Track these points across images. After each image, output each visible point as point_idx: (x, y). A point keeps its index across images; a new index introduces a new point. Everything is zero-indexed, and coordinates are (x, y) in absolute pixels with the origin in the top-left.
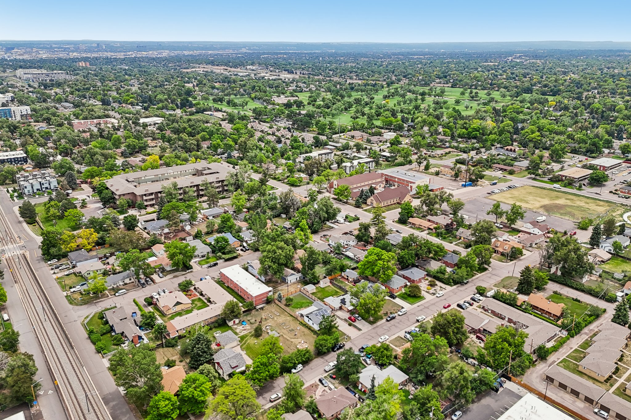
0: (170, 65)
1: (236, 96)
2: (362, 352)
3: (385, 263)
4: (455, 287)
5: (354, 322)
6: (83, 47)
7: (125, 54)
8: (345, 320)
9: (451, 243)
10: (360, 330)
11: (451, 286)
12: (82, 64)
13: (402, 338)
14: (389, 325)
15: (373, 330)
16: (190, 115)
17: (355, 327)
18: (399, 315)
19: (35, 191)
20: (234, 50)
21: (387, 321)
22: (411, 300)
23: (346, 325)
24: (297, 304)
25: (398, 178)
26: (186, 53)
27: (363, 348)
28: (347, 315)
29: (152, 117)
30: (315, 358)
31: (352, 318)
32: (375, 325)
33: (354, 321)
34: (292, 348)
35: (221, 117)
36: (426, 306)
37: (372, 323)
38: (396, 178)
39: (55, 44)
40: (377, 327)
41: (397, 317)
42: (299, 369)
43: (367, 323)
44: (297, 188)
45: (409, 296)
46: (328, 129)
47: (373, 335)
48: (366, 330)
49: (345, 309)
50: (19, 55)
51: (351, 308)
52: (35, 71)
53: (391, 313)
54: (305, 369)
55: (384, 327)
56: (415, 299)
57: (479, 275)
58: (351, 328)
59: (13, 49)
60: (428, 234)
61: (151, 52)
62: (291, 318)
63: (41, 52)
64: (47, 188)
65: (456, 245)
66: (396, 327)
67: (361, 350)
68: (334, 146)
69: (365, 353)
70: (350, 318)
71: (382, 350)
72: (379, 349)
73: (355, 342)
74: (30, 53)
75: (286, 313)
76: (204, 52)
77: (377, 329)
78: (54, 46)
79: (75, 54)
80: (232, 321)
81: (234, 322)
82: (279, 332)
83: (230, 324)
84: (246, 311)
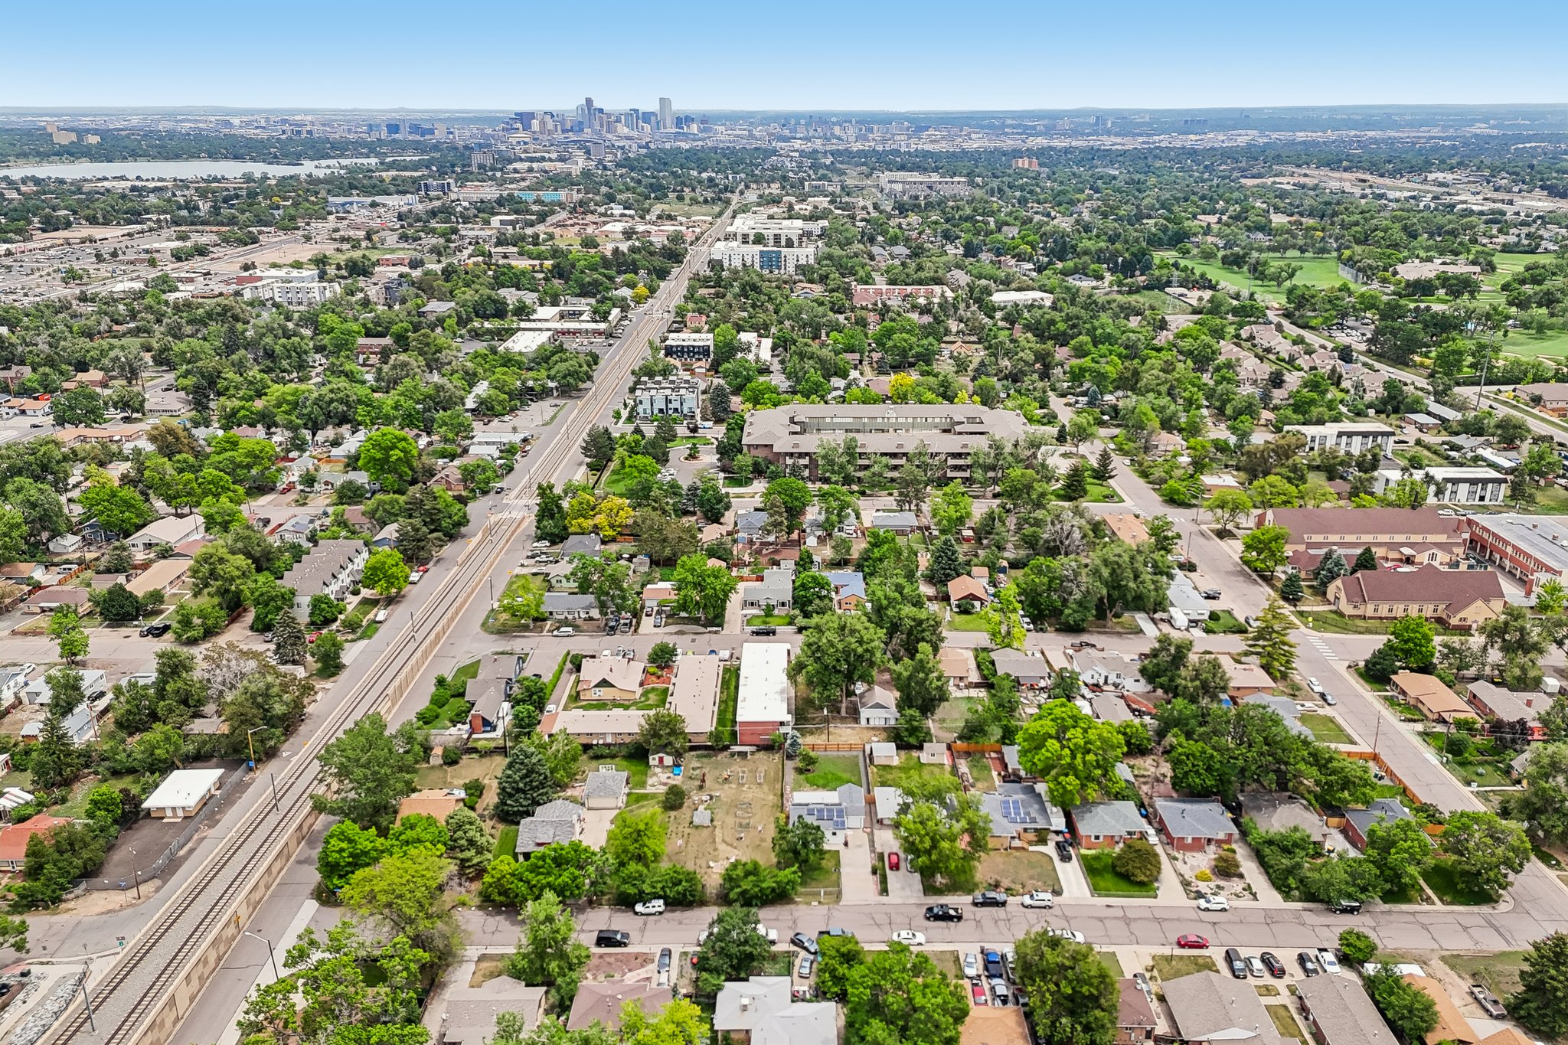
0: (1223, 167)
1: (1303, 251)
4: (1299, 905)
5: (893, 869)
6: (1065, 124)
7: (1145, 139)
8: (879, 856)
9: (1468, 783)
10: (884, 891)
11: (1287, 896)
12: (1023, 163)
13: (957, 959)
15: (912, 909)
16: (1130, 292)
17: (882, 880)
18: (1022, 904)
19: (656, 411)
20: (1444, 128)
22: (1109, 882)
23: (867, 867)
24: (824, 776)
25: (1514, 547)
26: (1301, 136)
28: (895, 847)
29: (1033, 289)
30: (715, 904)
31: (894, 857)
32: (929, 898)
34: (699, 862)
35: (1195, 303)
36: (1129, 915)
38: (1506, 543)
39: (1013, 119)
41: (1007, 907)
42: (653, 910)
43: (918, 887)
44: (1181, 510)
45: (1116, 869)
46: (1471, 366)
47: (898, 919)
48: (899, 901)
50: (932, 142)
52: (916, 177)
53: (1007, 890)
54: (668, 915)
56: (1123, 885)
57: (1439, 906)
58: (870, 878)
59: (927, 128)
60: (1420, 734)
61: (1211, 135)
62: (775, 800)
63: (973, 136)
64: (676, 410)
65: (1477, 794)
66: (980, 926)
68: (1439, 418)
70: (890, 856)
73: (836, 913)
74: (951, 138)
75: (778, 786)
76: (1353, 133)
78: (1009, 122)
79: (1039, 140)
80: (656, 756)
81: (661, 760)
82: (716, 818)
83: (653, 760)
84: (706, 748)
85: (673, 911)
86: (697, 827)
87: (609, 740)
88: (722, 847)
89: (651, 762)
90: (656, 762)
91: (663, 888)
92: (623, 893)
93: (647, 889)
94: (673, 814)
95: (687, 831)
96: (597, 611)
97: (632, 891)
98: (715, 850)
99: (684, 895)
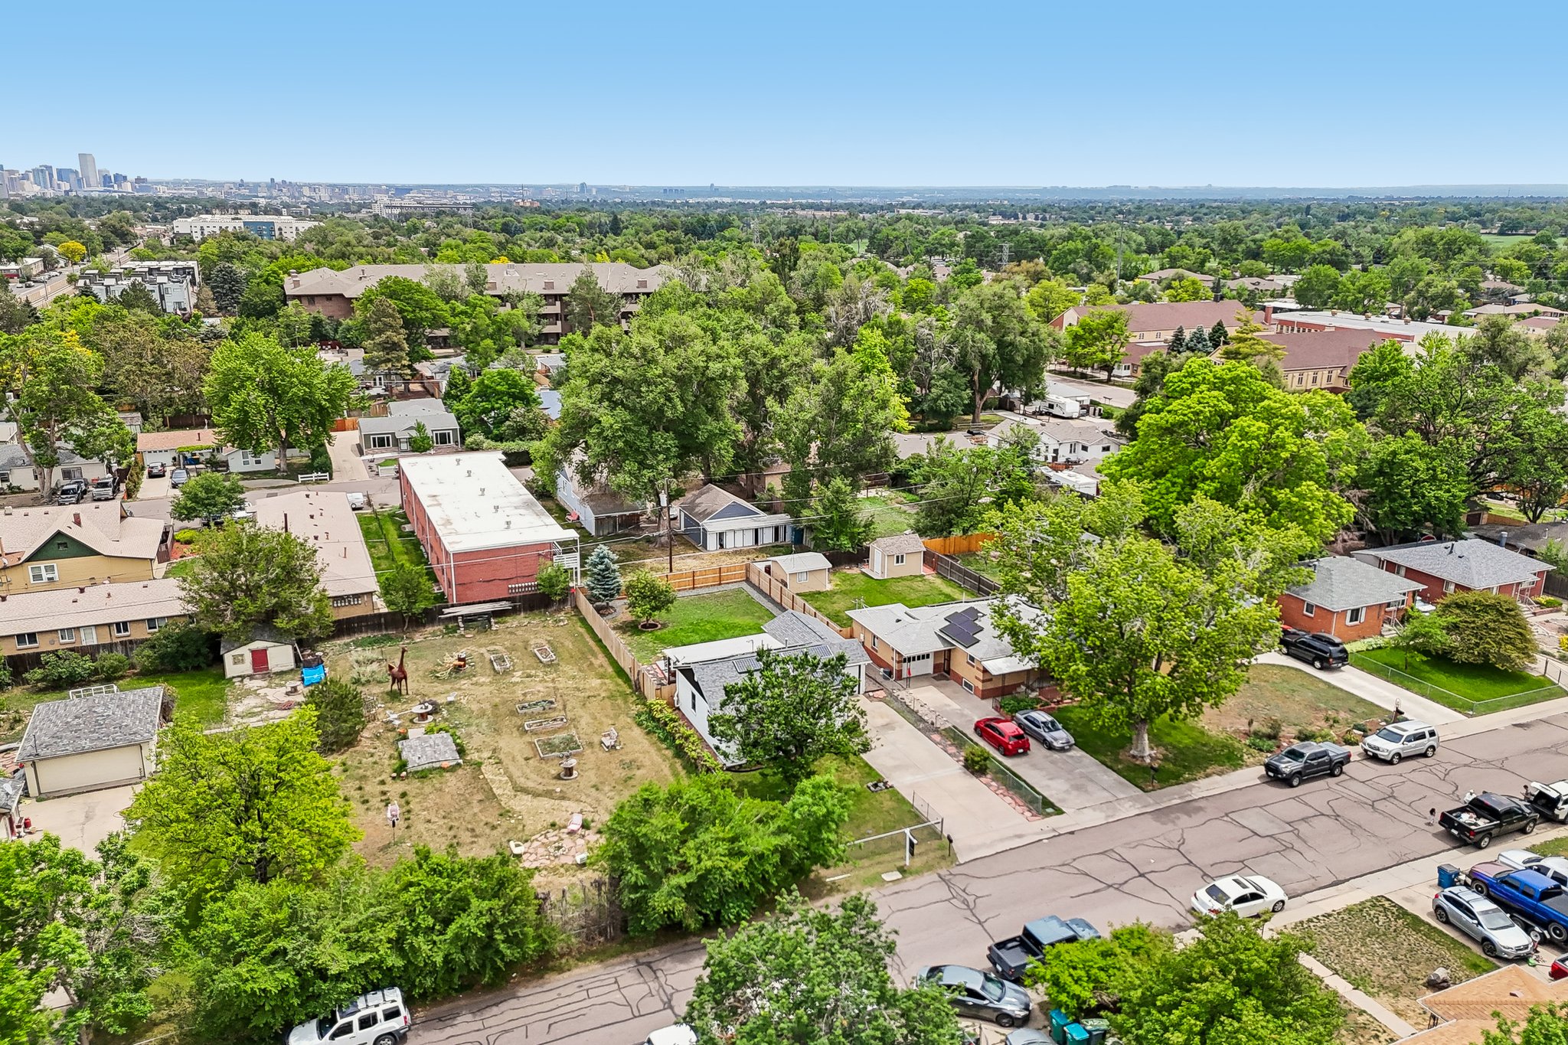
2: (1017, 977)
3: (1284, 433)
5: (1009, 753)
8: (955, 737)
10: (1044, 806)
13: (1416, 922)
14: (1294, 810)
15: (1152, 827)
17: (1014, 785)
18: (1375, 758)
21: (1276, 777)
22: (1459, 687)
23: (952, 768)
27: (1029, 942)
28: (974, 710)
30: (583, 957)
31: (1009, 728)
32: (1171, 796)
33: (1017, 747)
37: (1143, 777)
40: (1188, 807)
41: (1358, 768)
43: (1110, 777)
45: (1442, 660)
47: (1145, 857)
49: (971, 675)
51: (1003, 665)
53: (1304, 737)
55: (1253, 820)
56: (1485, 685)
58: (981, 789)
62: (614, 684)
66: (1353, 827)
67: (1014, 958)
69: (1037, 995)
70: (984, 729)
71: (1221, 988)
72: (1183, 979)
73: (976, 887)
75: (601, 660)
77: (1184, 820)
80: (245, 651)
81: (260, 660)
82: (470, 745)
83: (237, 661)
84: (373, 622)
85: (443, 1020)
86: (423, 775)
87: (90, 639)
88: (522, 804)
89: (231, 669)
90: (247, 667)
91: (398, 944)
92: (226, 1001)
93: (336, 958)
94: (336, 759)
95: (395, 788)
96: (29, 472)
97: (269, 980)
98: (505, 814)
99: (489, 943)
